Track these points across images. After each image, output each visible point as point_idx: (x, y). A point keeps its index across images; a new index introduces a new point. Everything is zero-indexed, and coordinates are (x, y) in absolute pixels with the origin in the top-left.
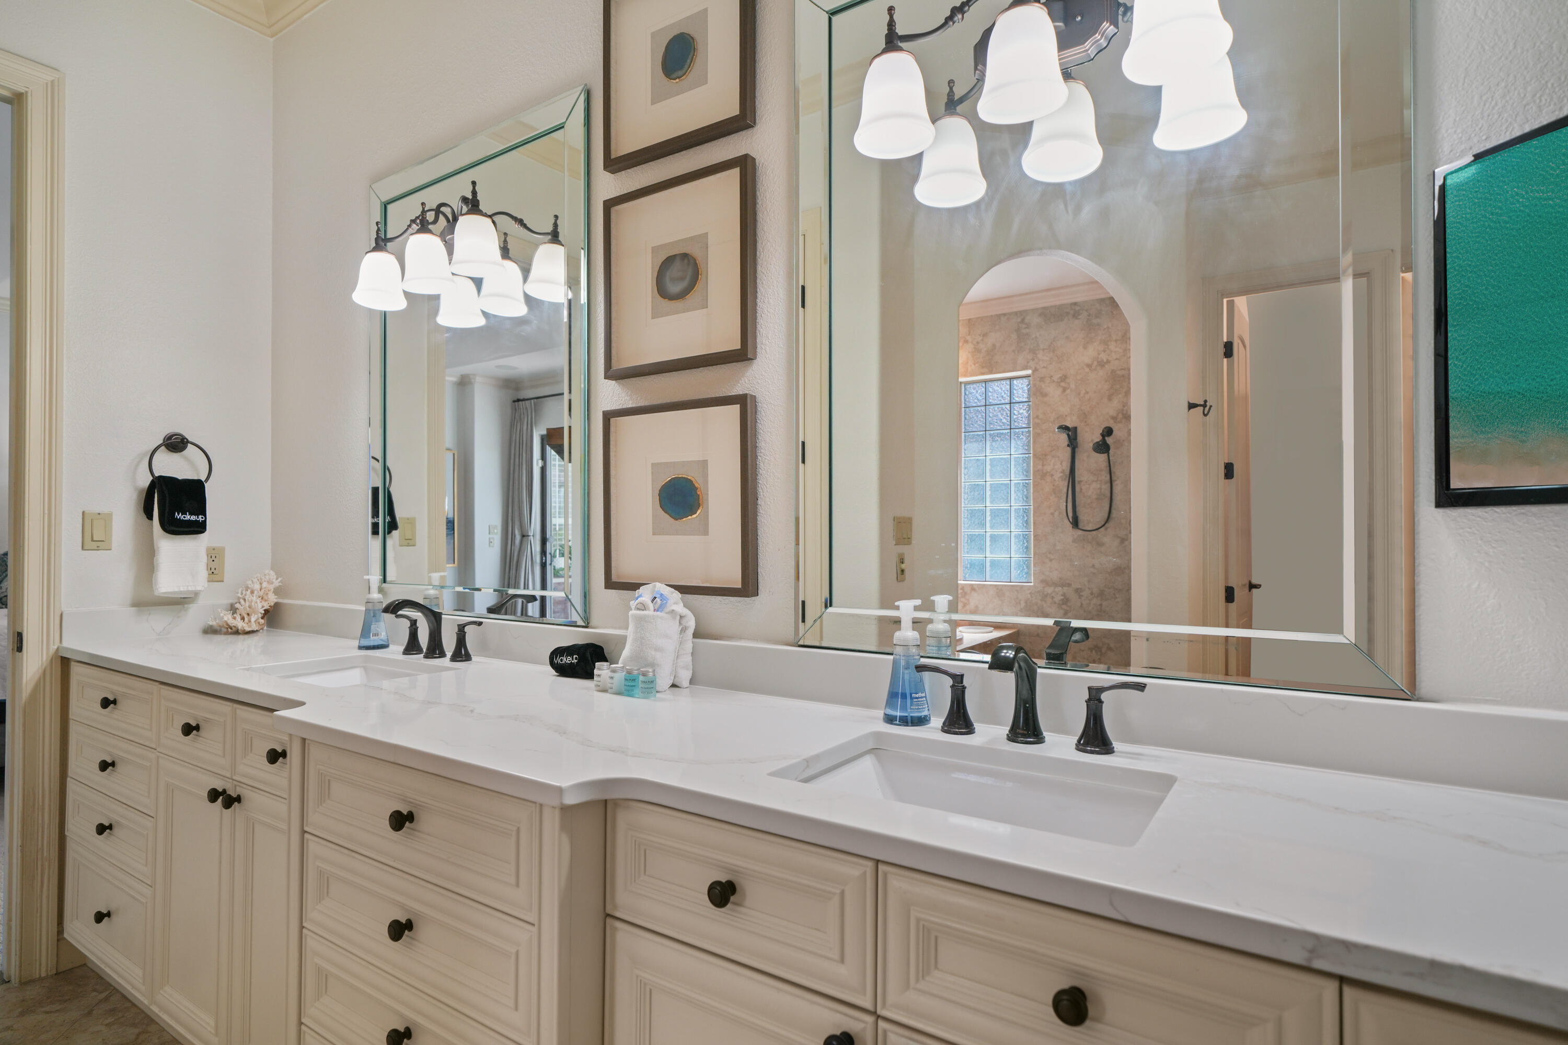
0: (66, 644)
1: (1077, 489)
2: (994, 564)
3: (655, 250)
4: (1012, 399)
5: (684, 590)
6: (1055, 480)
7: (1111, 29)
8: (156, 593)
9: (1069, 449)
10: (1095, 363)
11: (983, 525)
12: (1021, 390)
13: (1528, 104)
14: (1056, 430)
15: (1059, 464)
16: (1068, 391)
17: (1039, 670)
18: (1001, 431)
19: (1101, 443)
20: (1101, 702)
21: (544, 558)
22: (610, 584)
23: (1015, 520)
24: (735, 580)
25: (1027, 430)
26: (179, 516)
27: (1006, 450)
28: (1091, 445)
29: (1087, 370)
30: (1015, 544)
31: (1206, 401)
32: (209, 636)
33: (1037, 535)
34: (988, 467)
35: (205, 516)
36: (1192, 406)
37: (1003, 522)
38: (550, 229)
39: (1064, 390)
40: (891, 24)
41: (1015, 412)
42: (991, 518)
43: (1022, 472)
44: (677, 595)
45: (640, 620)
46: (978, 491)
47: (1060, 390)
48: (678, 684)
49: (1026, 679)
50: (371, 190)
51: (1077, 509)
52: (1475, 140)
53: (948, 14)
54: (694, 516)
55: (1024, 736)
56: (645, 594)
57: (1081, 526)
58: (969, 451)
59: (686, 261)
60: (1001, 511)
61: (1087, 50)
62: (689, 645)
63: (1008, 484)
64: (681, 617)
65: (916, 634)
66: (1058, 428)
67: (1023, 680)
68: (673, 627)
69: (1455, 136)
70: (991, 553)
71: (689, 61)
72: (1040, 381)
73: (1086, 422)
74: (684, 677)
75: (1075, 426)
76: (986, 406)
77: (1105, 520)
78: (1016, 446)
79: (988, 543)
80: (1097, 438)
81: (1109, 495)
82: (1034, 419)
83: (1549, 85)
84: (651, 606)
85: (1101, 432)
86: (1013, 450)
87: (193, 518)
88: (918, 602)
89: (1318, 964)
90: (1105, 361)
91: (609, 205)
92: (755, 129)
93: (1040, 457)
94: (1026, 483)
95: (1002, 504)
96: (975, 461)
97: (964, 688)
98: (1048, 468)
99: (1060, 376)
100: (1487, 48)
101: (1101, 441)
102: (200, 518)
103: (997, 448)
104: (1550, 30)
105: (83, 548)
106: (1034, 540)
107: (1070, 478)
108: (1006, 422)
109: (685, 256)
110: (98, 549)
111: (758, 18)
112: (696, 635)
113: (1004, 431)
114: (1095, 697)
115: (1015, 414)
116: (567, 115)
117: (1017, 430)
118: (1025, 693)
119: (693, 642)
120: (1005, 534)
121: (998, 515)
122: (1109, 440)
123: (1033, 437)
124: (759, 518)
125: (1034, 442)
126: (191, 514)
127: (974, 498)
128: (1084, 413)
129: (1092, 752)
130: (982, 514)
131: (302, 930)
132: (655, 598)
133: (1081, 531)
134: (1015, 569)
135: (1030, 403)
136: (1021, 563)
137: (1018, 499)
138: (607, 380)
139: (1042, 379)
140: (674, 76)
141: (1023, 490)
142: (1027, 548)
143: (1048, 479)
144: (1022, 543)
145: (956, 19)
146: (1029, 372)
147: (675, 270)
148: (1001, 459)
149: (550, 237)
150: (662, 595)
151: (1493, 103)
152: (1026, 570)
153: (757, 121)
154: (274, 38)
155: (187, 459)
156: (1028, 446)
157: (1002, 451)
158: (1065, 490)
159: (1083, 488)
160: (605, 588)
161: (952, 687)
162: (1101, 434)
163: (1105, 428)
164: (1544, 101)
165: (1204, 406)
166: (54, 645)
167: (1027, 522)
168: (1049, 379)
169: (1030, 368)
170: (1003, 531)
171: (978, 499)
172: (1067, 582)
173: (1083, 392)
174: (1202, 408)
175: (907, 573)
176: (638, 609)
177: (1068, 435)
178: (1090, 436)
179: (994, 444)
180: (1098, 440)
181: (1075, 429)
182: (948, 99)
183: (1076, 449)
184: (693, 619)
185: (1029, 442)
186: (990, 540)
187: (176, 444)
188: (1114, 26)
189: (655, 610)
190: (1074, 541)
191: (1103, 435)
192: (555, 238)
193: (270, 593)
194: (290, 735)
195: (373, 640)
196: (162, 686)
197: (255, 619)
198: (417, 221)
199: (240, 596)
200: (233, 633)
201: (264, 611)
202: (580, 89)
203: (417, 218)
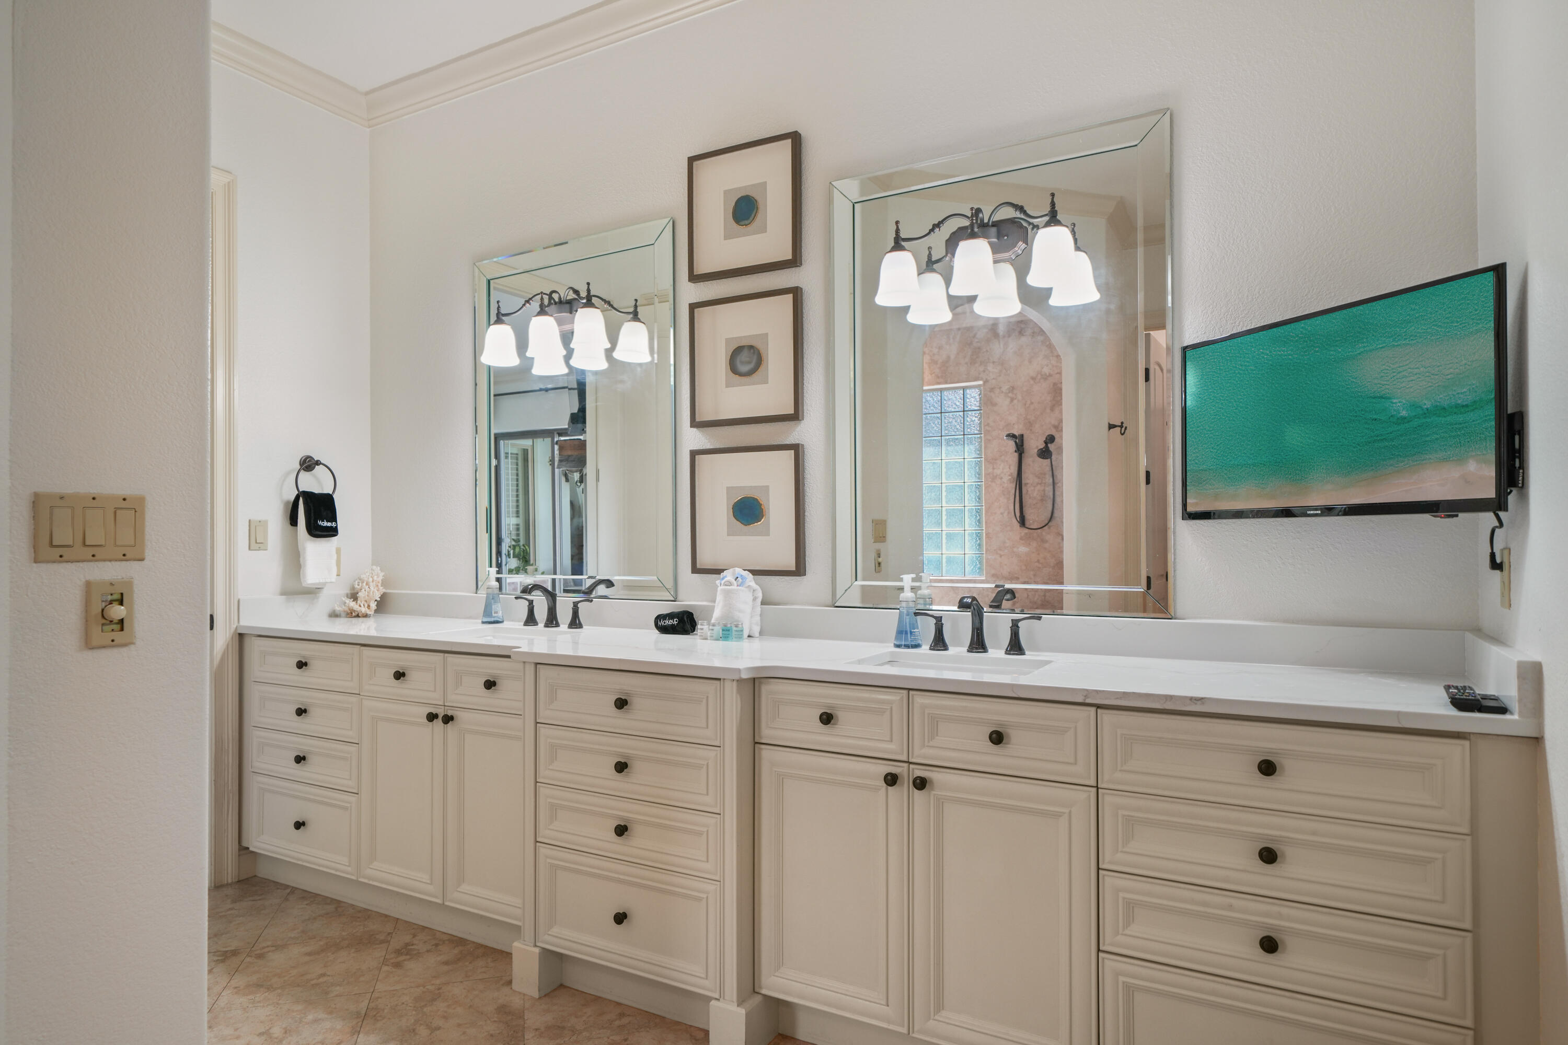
0: (243, 623)
1: (1024, 491)
2: (949, 561)
3: (728, 341)
4: (965, 407)
5: (755, 573)
6: (1004, 482)
7: (1024, 246)
8: (304, 585)
9: (1016, 455)
10: (1039, 377)
11: (940, 524)
12: (973, 398)
13: (1222, 318)
14: (1005, 438)
15: (1007, 468)
16: (1015, 401)
17: (985, 614)
18: (956, 437)
19: (1044, 449)
20: (1018, 627)
21: (500, 559)
22: (695, 570)
23: (969, 519)
24: (791, 564)
25: (979, 436)
26: (320, 523)
27: (960, 454)
28: (1036, 450)
29: (1032, 382)
30: (969, 541)
31: (1122, 423)
32: (333, 619)
33: (989, 533)
34: (944, 470)
35: (336, 522)
36: (1111, 427)
37: (958, 521)
38: (631, 310)
39: (1012, 400)
40: (897, 231)
41: (968, 419)
42: (947, 518)
43: (975, 475)
44: (750, 576)
45: (727, 594)
46: (934, 492)
47: (1009, 400)
48: (752, 635)
49: (977, 615)
50: (475, 267)
51: (1024, 509)
52: (1200, 333)
53: (931, 227)
54: (759, 523)
55: (977, 649)
56: (728, 575)
57: (1027, 524)
58: (928, 453)
59: (752, 351)
60: (955, 511)
61: (1011, 255)
62: (758, 609)
63: (962, 486)
64: (754, 590)
65: (913, 595)
66: (1006, 436)
67: (975, 616)
68: (748, 597)
69: (1191, 330)
70: (947, 550)
71: (753, 215)
72: (990, 392)
73: (1031, 430)
74: (756, 630)
75: (1022, 433)
76: (941, 413)
77: (1048, 520)
78: (970, 451)
79: (944, 541)
80: (1041, 445)
81: (1052, 497)
82: (985, 426)
83: (1230, 310)
84: (735, 583)
85: (1045, 439)
86: (966, 454)
87: (329, 524)
88: (914, 576)
89: (1088, 701)
90: (1048, 374)
91: (693, 307)
92: (802, 267)
93: (992, 461)
94: (978, 485)
95: (957, 504)
96: (931, 464)
97: (942, 624)
98: (998, 472)
99: (1008, 387)
100: (1204, 287)
101: (1044, 448)
102: (334, 525)
103: (952, 452)
104: (1231, 283)
105: (249, 549)
106: (986, 538)
107: (1017, 482)
108: (959, 428)
109: (751, 347)
110: (259, 549)
111: (803, 194)
112: (763, 603)
113: (958, 437)
114: (1015, 625)
115: (968, 421)
116: (657, 237)
117: (970, 436)
118: (977, 625)
119: (761, 608)
120: (959, 533)
121: (953, 515)
122: (1052, 447)
123: (985, 443)
124: (806, 524)
125: (985, 447)
126: (328, 521)
127: (931, 499)
128: (1030, 422)
129: (1013, 654)
130: (939, 514)
131: (536, 785)
132: (738, 577)
133: (1027, 530)
134: (969, 565)
135: (982, 411)
136: (974, 559)
137: (972, 500)
138: (692, 428)
139: (992, 390)
140: (741, 223)
141: (976, 492)
142: (979, 545)
143: (998, 481)
144: (975, 540)
145: (935, 231)
146: (981, 382)
147: (744, 356)
148: (956, 462)
149: (631, 316)
150: (742, 576)
151: (1207, 315)
152: (979, 565)
153: (803, 262)
154: (370, 129)
155: (315, 476)
156: (980, 451)
157: (956, 455)
158: (1013, 491)
159: (1029, 490)
160: (692, 573)
161: (935, 624)
162: (1044, 441)
163: (1049, 435)
164: (1228, 318)
165: (1121, 426)
166: (234, 624)
167: (979, 521)
168: (999, 390)
169: (981, 379)
170: (958, 529)
171: (935, 500)
172: (1016, 576)
173: (1029, 402)
174: (1120, 428)
175: (882, 565)
176: (726, 585)
177: (1016, 442)
178: (1034, 444)
179: (949, 448)
180: (1042, 447)
181: (1022, 436)
182: (928, 259)
183: (1023, 454)
184: (761, 591)
185: (981, 447)
186: (946, 538)
187: (308, 464)
188: (1026, 244)
189: (738, 586)
190: (1021, 539)
191: (1046, 443)
192: (635, 316)
193: (380, 585)
194: (524, 662)
195: (494, 617)
196: (363, 648)
197: (373, 605)
198: (531, 301)
199: (359, 587)
200: (355, 617)
201: (379, 599)
202: (667, 220)
203: (531, 299)
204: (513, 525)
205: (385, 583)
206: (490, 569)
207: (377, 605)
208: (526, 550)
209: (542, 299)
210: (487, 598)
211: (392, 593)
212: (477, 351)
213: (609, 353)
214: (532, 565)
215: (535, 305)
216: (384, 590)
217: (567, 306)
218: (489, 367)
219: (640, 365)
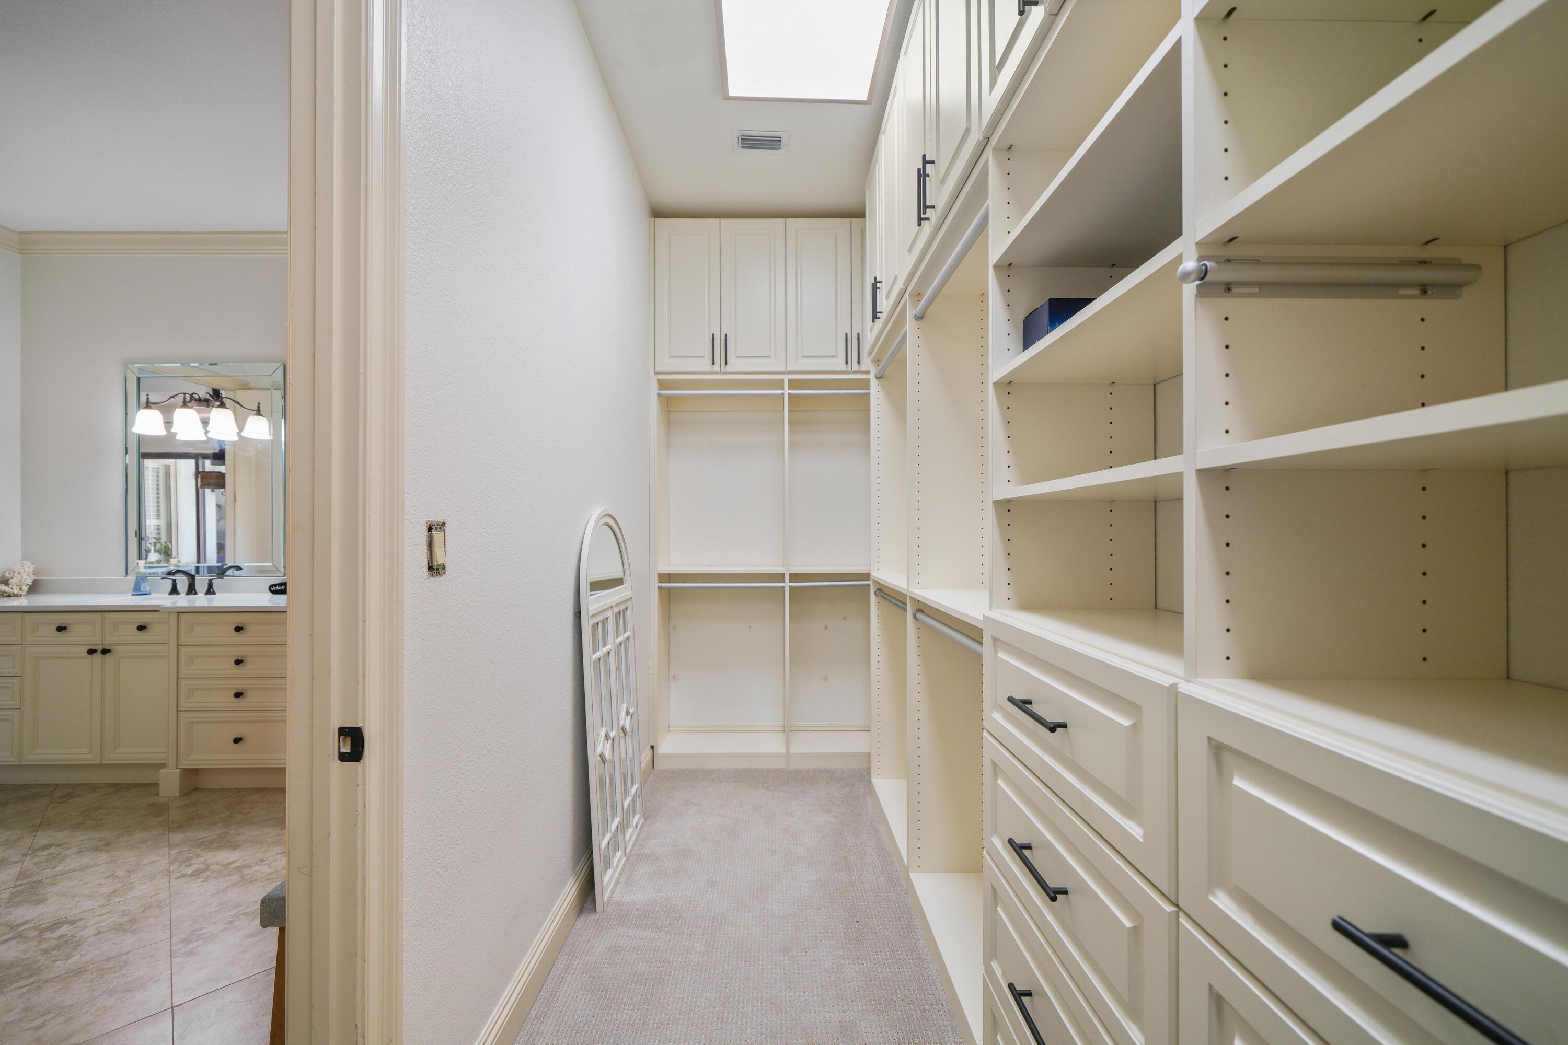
50: (127, 367)
131: (178, 679)
149: (256, 412)
192: (258, 412)
193: (31, 574)
194: (169, 612)
195: (143, 591)
196: (24, 614)
197: (25, 588)
198: (175, 397)
199: (10, 576)
200: (6, 597)
201: (31, 584)
202: (280, 364)
203: (175, 396)
204: (154, 525)
205: (35, 573)
206: (139, 561)
207: (28, 589)
208: (168, 546)
209: (184, 398)
210: (136, 579)
211: (45, 579)
212: (127, 424)
213: (239, 434)
214: (174, 558)
215: (180, 399)
216: (36, 578)
217: (206, 403)
218: (139, 435)
219: (261, 441)
